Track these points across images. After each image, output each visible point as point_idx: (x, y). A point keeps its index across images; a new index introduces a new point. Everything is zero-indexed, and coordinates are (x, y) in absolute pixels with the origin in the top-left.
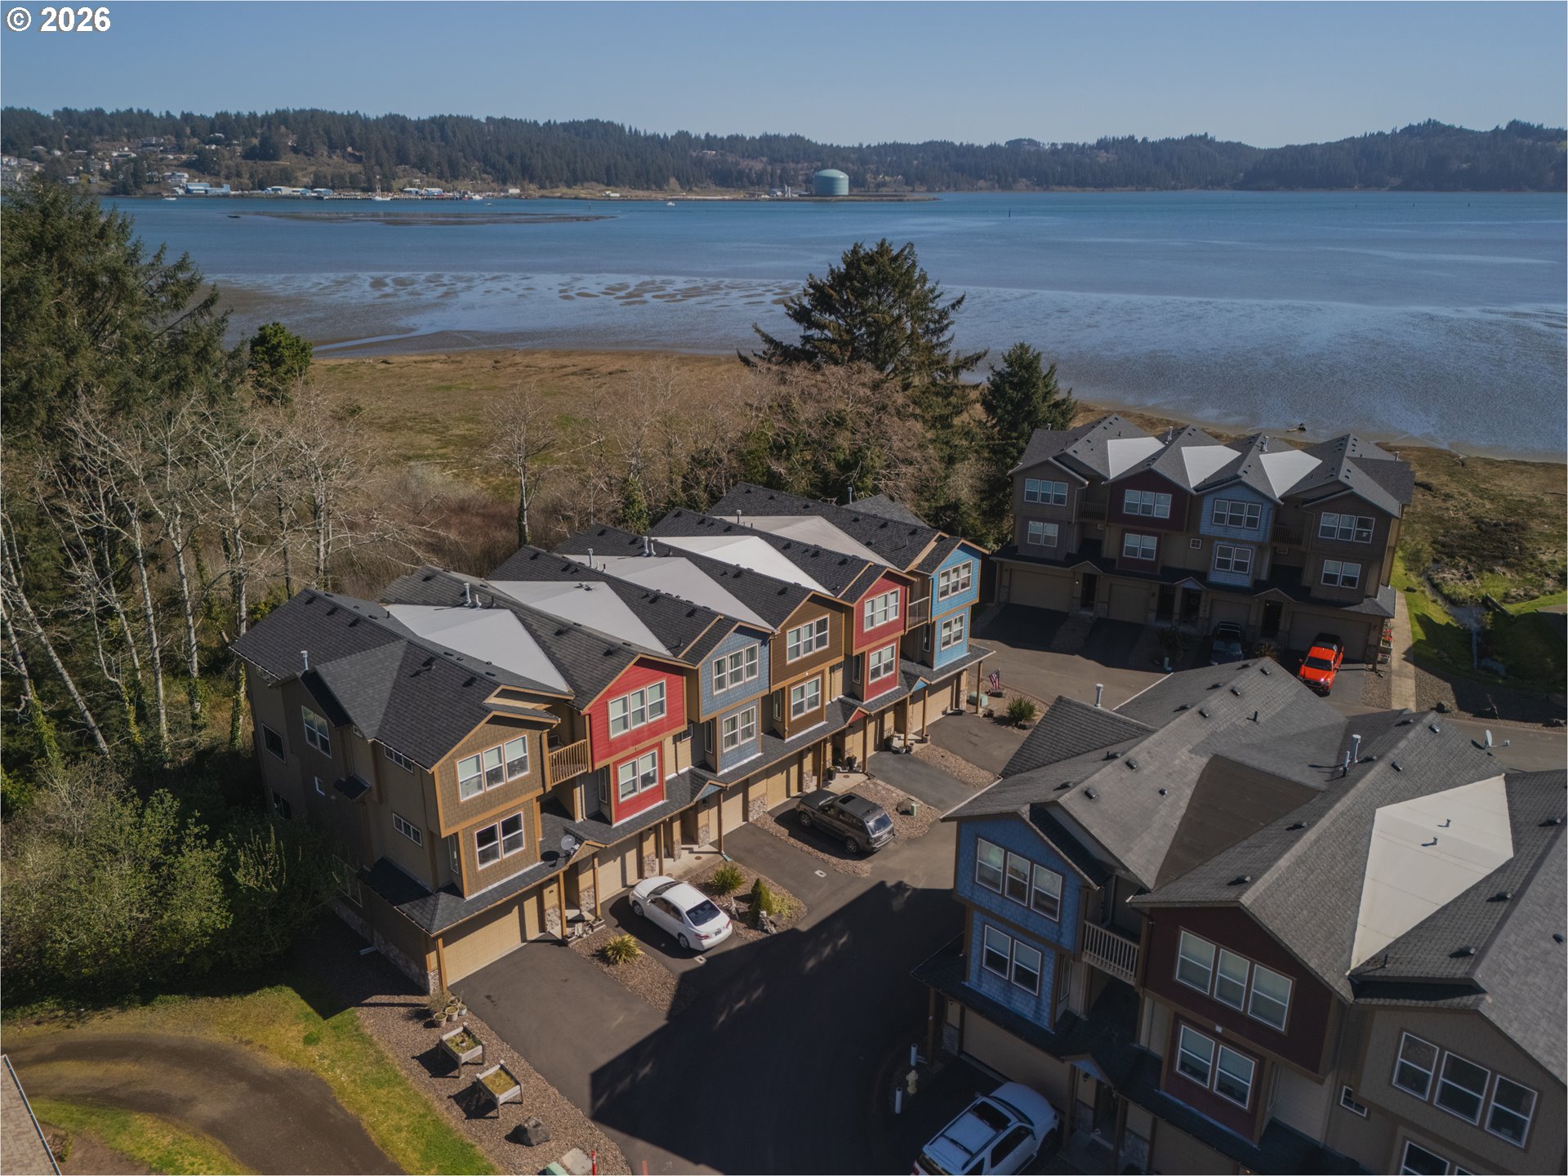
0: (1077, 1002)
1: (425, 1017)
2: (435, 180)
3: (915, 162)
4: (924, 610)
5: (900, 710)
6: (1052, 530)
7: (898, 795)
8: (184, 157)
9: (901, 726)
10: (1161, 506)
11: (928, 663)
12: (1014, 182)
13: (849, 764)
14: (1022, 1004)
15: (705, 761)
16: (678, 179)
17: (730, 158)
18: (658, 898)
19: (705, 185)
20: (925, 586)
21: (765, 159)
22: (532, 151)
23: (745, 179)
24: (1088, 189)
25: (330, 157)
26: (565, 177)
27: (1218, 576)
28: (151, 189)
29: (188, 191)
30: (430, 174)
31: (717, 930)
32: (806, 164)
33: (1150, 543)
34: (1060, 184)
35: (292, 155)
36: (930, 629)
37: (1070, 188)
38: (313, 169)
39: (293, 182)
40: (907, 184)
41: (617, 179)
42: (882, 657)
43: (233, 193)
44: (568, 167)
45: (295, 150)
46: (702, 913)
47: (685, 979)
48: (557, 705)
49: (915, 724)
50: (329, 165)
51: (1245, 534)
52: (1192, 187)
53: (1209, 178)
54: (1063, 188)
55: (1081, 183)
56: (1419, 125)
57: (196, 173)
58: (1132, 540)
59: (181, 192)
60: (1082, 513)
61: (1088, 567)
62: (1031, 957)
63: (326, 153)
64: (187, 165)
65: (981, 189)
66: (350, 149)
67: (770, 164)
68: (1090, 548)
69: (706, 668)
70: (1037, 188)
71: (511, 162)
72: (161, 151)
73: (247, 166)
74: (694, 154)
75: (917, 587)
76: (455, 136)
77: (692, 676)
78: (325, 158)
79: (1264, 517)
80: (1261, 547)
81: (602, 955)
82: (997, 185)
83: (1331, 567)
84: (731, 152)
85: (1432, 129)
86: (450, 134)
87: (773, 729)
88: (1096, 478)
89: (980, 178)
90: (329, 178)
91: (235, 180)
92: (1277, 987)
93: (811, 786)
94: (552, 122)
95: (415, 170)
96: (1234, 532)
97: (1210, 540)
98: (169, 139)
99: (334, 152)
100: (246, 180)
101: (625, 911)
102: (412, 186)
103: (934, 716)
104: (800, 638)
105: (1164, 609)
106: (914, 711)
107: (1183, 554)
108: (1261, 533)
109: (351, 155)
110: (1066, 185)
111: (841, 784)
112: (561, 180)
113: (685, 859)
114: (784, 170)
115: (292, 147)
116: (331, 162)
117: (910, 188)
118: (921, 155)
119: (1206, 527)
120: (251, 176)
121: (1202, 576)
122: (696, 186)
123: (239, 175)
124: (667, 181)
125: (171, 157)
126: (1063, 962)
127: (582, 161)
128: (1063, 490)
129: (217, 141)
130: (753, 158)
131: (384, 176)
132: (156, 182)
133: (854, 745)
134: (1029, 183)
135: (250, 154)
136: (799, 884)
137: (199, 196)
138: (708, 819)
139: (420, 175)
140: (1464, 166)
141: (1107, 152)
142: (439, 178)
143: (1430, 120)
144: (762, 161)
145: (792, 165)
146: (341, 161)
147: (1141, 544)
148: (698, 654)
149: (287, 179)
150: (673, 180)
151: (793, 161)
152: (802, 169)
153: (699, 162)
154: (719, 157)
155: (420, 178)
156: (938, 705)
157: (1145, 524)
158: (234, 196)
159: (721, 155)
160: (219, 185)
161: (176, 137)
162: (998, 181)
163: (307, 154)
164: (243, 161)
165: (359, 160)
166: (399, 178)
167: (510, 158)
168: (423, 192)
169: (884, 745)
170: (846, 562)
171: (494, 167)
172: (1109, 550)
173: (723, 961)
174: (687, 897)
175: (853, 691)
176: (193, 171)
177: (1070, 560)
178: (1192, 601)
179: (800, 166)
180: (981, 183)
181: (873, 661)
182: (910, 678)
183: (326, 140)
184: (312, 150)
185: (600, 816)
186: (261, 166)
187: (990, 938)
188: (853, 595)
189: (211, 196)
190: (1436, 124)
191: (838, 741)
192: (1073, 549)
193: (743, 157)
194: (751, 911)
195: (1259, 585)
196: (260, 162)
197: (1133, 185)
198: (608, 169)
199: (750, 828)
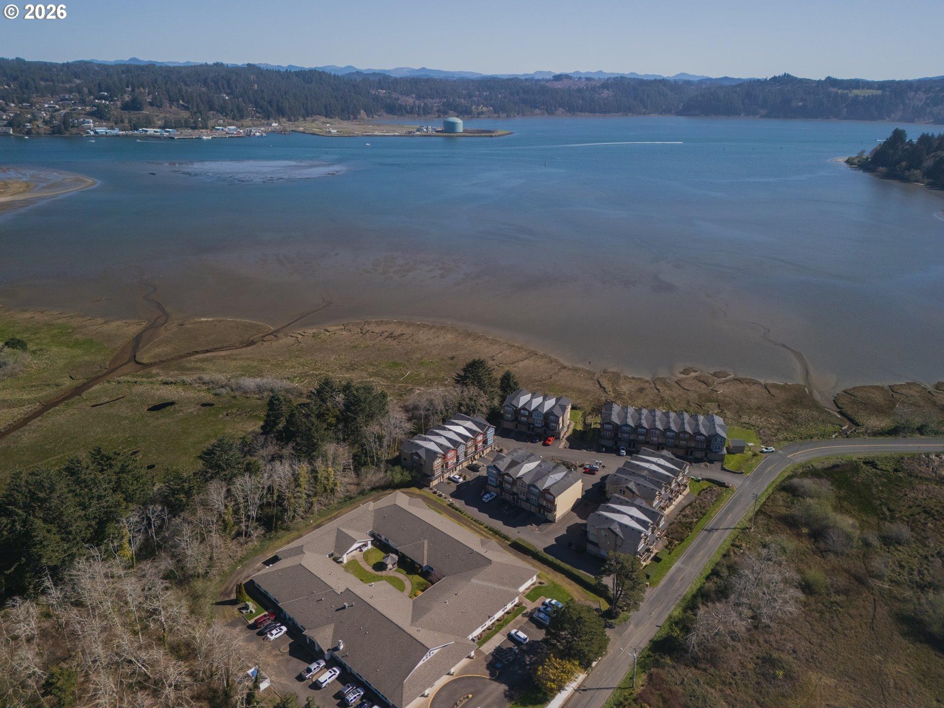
0: (498, 483)
1: (431, 489)
2: (231, 121)
3: (500, 96)
4: (486, 437)
5: (483, 452)
6: (510, 416)
7: (482, 464)
8: (88, 108)
9: (483, 453)
10: (527, 413)
11: (487, 444)
12: (556, 110)
13: (475, 459)
14: (493, 484)
15: (458, 460)
16: (365, 111)
17: (394, 95)
18: (454, 477)
19: (380, 113)
20: (486, 434)
21: (414, 96)
22: (282, 98)
23: (403, 110)
24: (597, 114)
25: (171, 107)
26: (301, 113)
27: (536, 425)
28: (74, 131)
29: (96, 133)
30: (228, 117)
31: (461, 480)
32: (438, 100)
33: (525, 419)
34: (581, 111)
35: (149, 107)
36: (487, 439)
37: (587, 114)
38: (162, 115)
39: (153, 125)
40: (495, 113)
41: (331, 112)
42: (480, 444)
43: (121, 132)
44: (303, 106)
45: (151, 104)
46: (459, 478)
47: (457, 486)
48: (443, 455)
49: (485, 453)
50: (171, 112)
51: (539, 418)
52: (654, 112)
53: (664, 107)
54: (583, 114)
55: (593, 111)
56: (780, 76)
57: (96, 119)
58: (523, 418)
59: (92, 133)
60: (515, 413)
61: (516, 422)
62: (494, 479)
63: (168, 105)
64: (91, 114)
65: (537, 114)
66: (181, 102)
67: (417, 99)
68: (516, 419)
69: (458, 449)
70: (568, 114)
71: (271, 106)
72: (73, 104)
73: (126, 115)
74: (373, 92)
75: (485, 434)
76: (236, 87)
77: (457, 450)
78: (168, 109)
79: (542, 416)
80: (542, 421)
81: (448, 483)
82: (546, 112)
83: (552, 424)
84: (394, 91)
85: (786, 79)
86: (234, 86)
87: (466, 456)
88: (516, 408)
89: (536, 107)
90: (173, 122)
91: (121, 125)
92: (511, 479)
93: (470, 463)
94: (289, 70)
95: (220, 115)
96: (538, 418)
97: (534, 419)
98: (75, 96)
99: (173, 104)
100: (126, 124)
101: (449, 479)
102: (219, 125)
103: (488, 451)
104: (470, 443)
105: (529, 429)
106: (485, 451)
107: (530, 421)
108: (542, 418)
109: (183, 106)
110: (584, 112)
111: (474, 462)
112: (299, 114)
113: (455, 473)
114: (425, 104)
115: (149, 102)
116: (171, 110)
117: (497, 115)
118: (503, 91)
119: (534, 417)
120: (130, 122)
121: (533, 425)
122: (376, 115)
123: (122, 121)
124: (359, 113)
125: (80, 108)
126: (496, 480)
127: (311, 102)
128: (511, 409)
129: (105, 98)
130: (407, 95)
131: (203, 119)
132: (77, 127)
133: (476, 457)
134: (563, 110)
135: (126, 107)
136: (470, 475)
137: (102, 136)
138: (458, 468)
139: (222, 117)
140: (800, 104)
141: (608, 90)
142: (233, 119)
143: (785, 74)
144: (412, 97)
145: (430, 100)
146: (177, 109)
147: (524, 419)
148: (457, 448)
149: (149, 123)
150: (362, 112)
151: (430, 98)
152: (435, 103)
153: (376, 99)
154: (387, 94)
155: (222, 119)
156: (489, 450)
157: (524, 416)
158: (123, 135)
159: (389, 93)
160: (112, 128)
161: (78, 93)
162: (547, 110)
163: (158, 106)
164: (122, 111)
165: (187, 108)
166: (211, 119)
167: (270, 103)
168: (226, 130)
169: (480, 456)
170: (475, 432)
171: (261, 108)
172: (519, 419)
173: (462, 484)
174: (457, 477)
175: (476, 449)
176: (95, 118)
177: (513, 421)
178: (533, 429)
179: (434, 101)
180: (537, 111)
181: (479, 445)
182: (484, 447)
183: (167, 97)
184: (161, 104)
185: (447, 467)
186: (134, 115)
187: (490, 478)
188: (476, 437)
189: (109, 136)
190: (789, 76)
191: (474, 457)
192: (513, 418)
193: (401, 94)
194: (464, 478)
195: (542, 426)
196: (132, 112)
197: (621, 112)
198: (326, 107)
199: (462, 469)
